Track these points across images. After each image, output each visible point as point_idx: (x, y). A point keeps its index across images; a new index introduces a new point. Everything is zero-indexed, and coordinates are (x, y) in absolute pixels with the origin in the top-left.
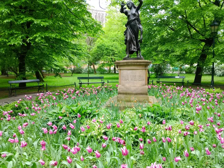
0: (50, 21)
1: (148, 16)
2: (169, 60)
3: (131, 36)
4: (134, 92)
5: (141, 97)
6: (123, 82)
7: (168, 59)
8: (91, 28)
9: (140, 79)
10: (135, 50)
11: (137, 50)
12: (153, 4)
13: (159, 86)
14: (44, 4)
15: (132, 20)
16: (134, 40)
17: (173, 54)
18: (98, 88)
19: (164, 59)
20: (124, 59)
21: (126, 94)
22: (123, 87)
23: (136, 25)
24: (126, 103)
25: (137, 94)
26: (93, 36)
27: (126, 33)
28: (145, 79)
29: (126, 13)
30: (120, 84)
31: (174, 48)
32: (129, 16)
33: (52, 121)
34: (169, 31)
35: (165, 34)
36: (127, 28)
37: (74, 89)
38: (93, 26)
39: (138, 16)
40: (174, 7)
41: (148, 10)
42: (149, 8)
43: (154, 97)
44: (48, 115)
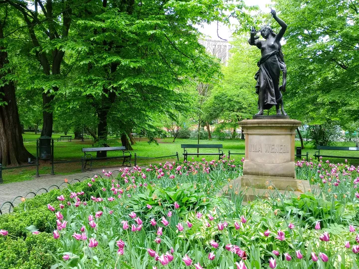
0: (143, 61)
1: (300, 47)
2: (338, 119)
3: (267, 81)
4: (271, 173)
5: (283, 182)
6: (252, 154)
7: (337, 117)
8: (203, 69)
9: (282, 151)
10: (272, 103)
11: (276, 103)
12: (308, 28)
13: (318, 164)
14: (136, 37)
15: (268, 55)
16: (272, 87)
17: (344, 108)
18: (212, 163)
19: (328, 117)
20: (255, 117)
21: (257, 174)
22: (251, 163)
23: (275, 63)
24: (256, 189)
25: (275, 176)
26: (207, 81)
27: (258, 76)
28: (290, 151)
29: (259, 45)
30: (247, 157)
31: (347, 98)
32: (263, 50)
33: (137, 211)
34: (338, 70)
35: (330, 75)
36: (260, 69)
37: (174, 163)
38: (206, 66)
39: (279, 49)
40: (344, 31)
41: (300, 37)
42: (302, 34)
43: (308, 182)
44: (132, 202)
